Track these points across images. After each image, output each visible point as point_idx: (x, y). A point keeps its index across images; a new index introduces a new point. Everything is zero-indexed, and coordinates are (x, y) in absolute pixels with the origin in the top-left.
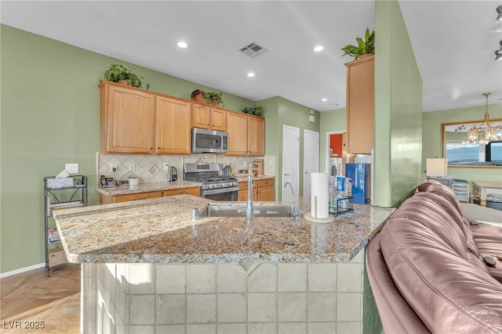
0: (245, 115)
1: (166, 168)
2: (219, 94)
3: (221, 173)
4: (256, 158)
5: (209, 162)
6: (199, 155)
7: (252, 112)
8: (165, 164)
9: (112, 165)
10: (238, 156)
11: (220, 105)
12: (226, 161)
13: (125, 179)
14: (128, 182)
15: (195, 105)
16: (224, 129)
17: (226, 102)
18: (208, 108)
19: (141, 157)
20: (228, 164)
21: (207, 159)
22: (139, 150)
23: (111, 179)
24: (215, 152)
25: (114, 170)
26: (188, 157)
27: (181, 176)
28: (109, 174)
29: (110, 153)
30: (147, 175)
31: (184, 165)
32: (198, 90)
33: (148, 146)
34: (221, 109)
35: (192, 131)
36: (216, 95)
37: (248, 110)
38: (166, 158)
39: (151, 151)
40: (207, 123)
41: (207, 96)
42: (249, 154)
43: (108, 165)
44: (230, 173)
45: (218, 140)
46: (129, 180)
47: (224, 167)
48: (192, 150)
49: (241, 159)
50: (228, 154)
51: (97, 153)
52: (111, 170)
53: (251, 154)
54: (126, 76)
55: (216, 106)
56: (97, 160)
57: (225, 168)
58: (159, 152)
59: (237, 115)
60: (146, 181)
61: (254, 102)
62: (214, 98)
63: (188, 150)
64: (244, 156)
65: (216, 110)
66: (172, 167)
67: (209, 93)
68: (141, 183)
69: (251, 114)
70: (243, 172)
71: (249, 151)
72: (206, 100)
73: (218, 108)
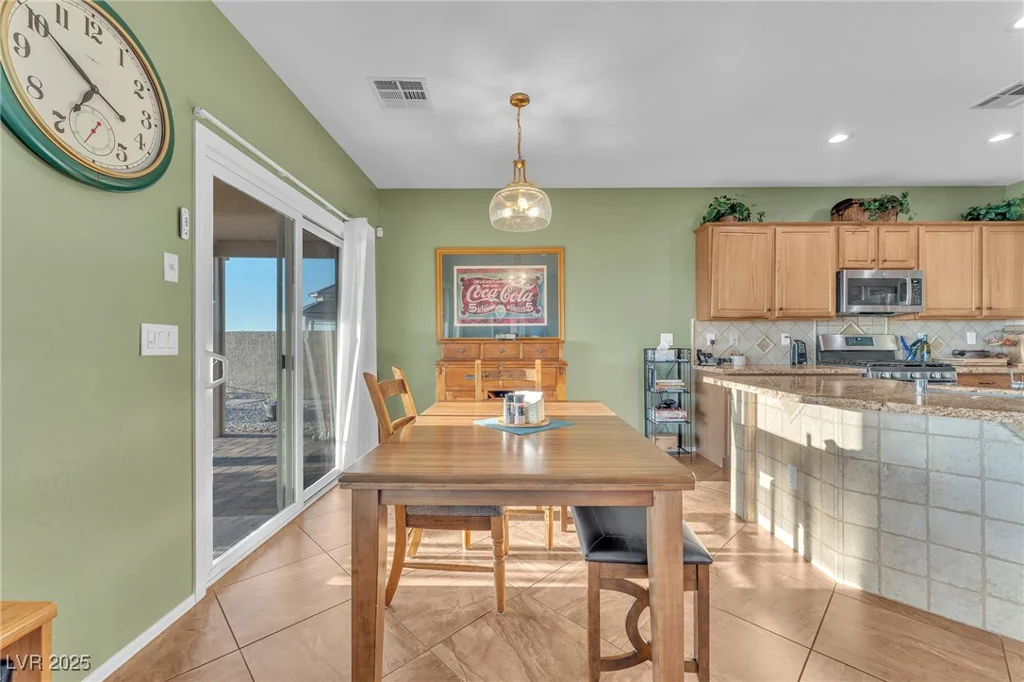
0: (973, 225)
1: (786, 342)
2: (899, 197)
3: (901, 355)
4: (1008, 323)
5: (870, 332)
6: (848, 318)
7: (997, 215)
8: (783, 335)
9: (710, 336)
10: (945, 318)
11: (902, 217)
12: (914, 331)
13: (725, 356)
14: (731, 360)
15: (843, 228)
16: (912, 263)
17: (917, 208)
18: (872, 230)
19: (747, 325)
20: (920, 336)
21: (864, 327)
22: (750, 314)
23: (710, 356)
24: (889, 311)
25: (713, 342)
26: (825, 323)
27: (812, 355)
28: (707, 348)
29: (716, 319)
30: (755, 352)
31: (817, 337)
32: (851, 200)
33: (762, 307)
34: (902, 224)
35: (838, 275)
36: (893, 200)
37: (983, 212)
38: (787, 325)
39: (769, 315)
40: (871, 256)
41: (872, 207)
42: (985, 313)
43: (705, 336)
44: (926, 356)
45: (896, 288)
46: (732, 357)
47: (909, 344)
48: (838, 309)
49: (957, 326)
50: (924, 314)
51: (693, 320)
52: (709, 343)
53: (994, 313)
54: (733, 208)
55: (892, 221)
56: (692, 329)
57: (914, 345)
58: (781, 315)
59: (951, 228)
60: (753, 361)
61: (1003, 189)
62: (887, 206)
63: (831, 309)
64: (968, 318)
65: (891, 228)
66: (796, 341)
67: (875, 201)
68: (748, 363)
69: (991, 220)
70: (967, 354)
71: (985, 304)
72: (867, 213)
73: (896, 225)
